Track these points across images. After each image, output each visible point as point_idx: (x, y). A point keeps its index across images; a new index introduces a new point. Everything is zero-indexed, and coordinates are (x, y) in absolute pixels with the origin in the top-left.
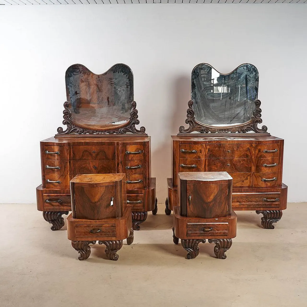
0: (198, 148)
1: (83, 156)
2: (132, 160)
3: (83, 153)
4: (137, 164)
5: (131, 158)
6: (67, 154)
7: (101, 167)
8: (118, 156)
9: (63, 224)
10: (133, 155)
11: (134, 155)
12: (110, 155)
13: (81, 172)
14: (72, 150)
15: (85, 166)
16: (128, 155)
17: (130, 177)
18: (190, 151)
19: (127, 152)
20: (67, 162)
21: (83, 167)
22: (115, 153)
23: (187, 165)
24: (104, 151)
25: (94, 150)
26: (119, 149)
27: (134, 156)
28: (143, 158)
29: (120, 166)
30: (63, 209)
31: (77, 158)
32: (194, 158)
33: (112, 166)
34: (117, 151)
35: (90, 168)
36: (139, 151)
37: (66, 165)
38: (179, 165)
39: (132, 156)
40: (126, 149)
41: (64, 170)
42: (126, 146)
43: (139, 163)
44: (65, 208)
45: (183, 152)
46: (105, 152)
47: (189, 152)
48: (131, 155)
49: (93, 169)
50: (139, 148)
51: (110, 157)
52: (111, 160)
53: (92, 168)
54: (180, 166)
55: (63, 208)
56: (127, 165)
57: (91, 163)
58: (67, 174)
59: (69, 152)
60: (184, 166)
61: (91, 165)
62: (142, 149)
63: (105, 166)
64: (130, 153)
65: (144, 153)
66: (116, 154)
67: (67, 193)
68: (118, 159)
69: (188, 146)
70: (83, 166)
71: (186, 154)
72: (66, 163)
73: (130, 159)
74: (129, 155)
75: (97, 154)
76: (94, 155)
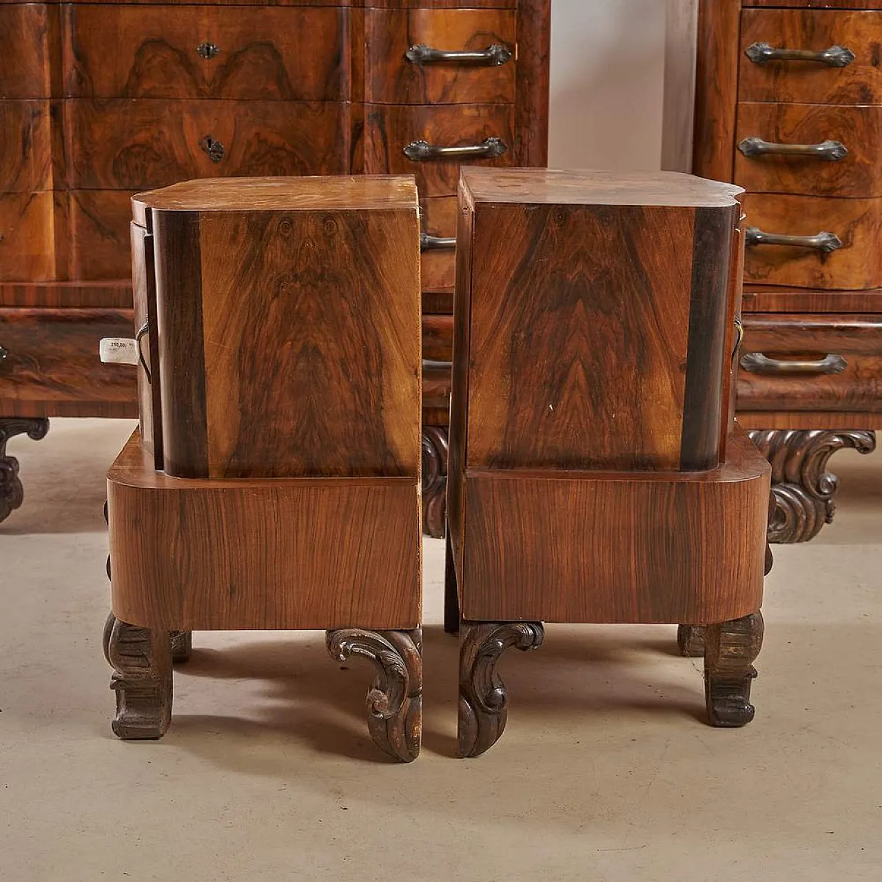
0: (857, 34)
1: (137, 74)
2: (445, 104)
3: (139, 53)
4: (472, 130)
5: (439, 92)
6: (41, 57)
7: (253, 150)
8: (357, 79)
9: (14, 494)
10: (450, 75)
11: (461, 74)
12: (311, 74)
13: (124, 176)
14: (68, 35)
15: (152, 137)
16: (422, 71)
17: (430, 208)
18: (809, 53)
19: (417, 53)
20: (39, 114)
21: (142, 146)
22: (337, 60)
23: (779, 141)
24: (271, 45)
25: (208, 33)
26: (366, 30)
27: (455, 80)
28: (510, 91)
29: (368, 140)
30: (17, 403)
31: (104, 81)
32: (830, 101)
33: (321, 140)
34: (354, 45)
35: (178, 152)
36: (487, 49)
37: (36, 128)
38: (735, 147)
39: (443, 76)
40: (408, 32)
41: (19, 158)
42: (408, 13)
43: (486, 127)
44: (29, 394)
45: (762, 61)
46: (276, 54)
47: (806, 58)
48: (441, 71)
49: (202, 160)
50: (488, 31)
51: (311, 82)
52: (314, 105)
53: (194, 150)
54: (737, 152)
55: (13, 395)
56: (417, 135)
57: (186, 116)
58: (40, 185)
59: (51, 47)
60: (768, 151)
61: (192, 136)
62: (510, 35)
63: (275, 139)
64: (437, 61)
65: (521, 65)
66: (346, 64)
67: (37, 306)
68: (358, 97)
69: (798, 23)
70: (142, 137)
71: (782, 73)
72: (34, 116)
73: (433, 94)
74: (425, 68)
75: (229, 66)
76: (208, 68)
